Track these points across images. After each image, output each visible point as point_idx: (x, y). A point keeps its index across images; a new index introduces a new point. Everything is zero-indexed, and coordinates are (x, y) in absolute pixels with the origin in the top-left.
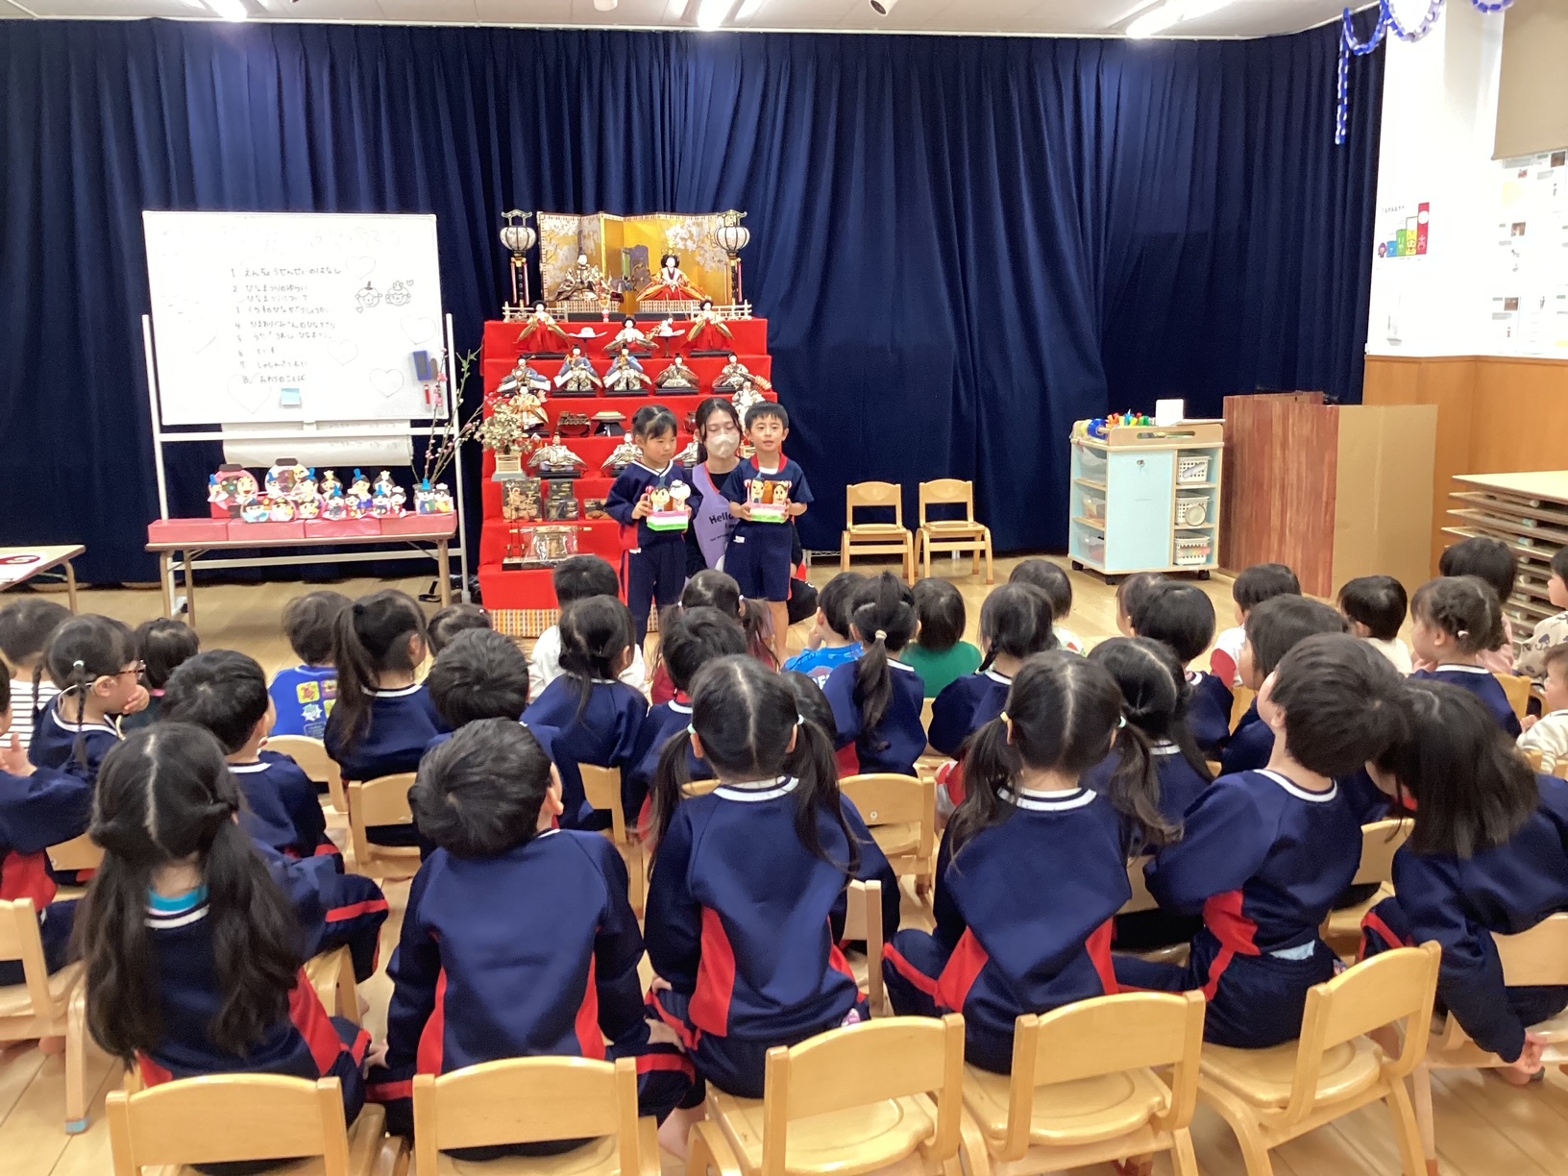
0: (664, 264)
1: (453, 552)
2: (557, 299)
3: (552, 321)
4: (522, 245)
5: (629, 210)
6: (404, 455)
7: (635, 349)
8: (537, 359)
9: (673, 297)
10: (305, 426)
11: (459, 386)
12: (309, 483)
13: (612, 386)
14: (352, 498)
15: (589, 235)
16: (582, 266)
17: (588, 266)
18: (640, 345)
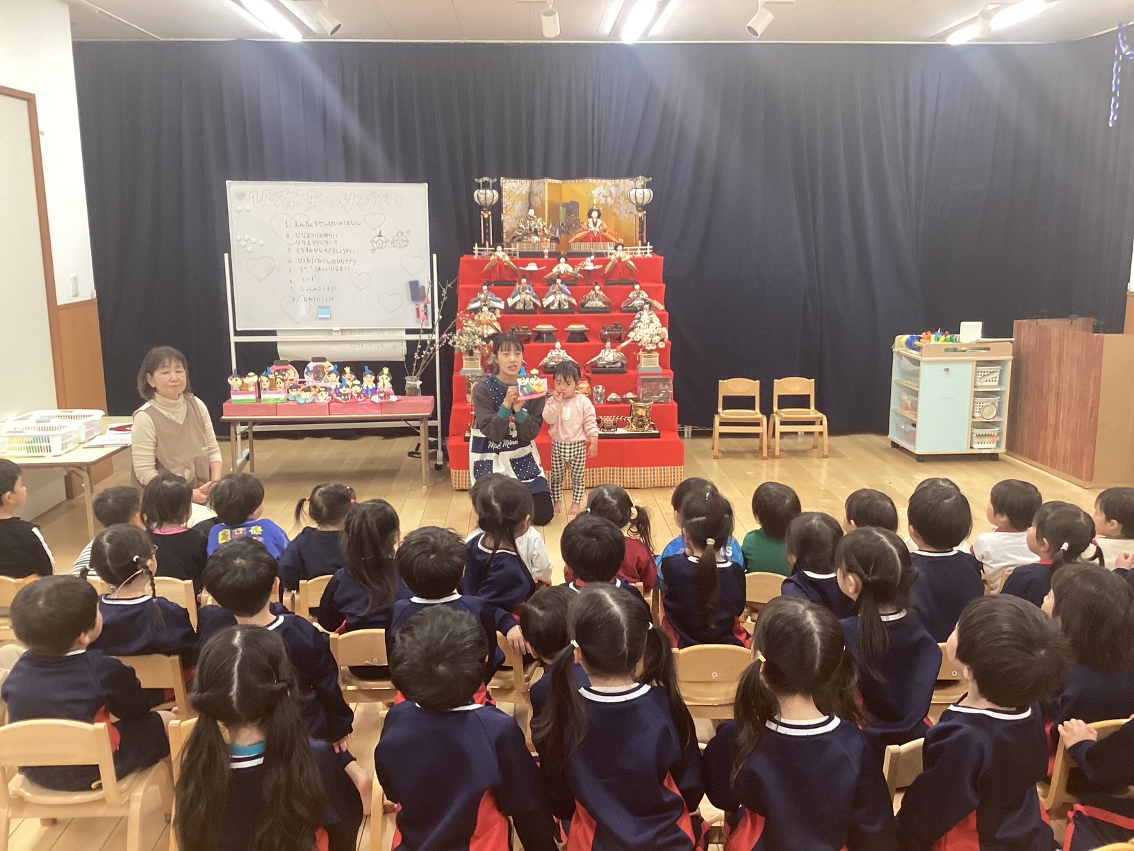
0: (590, 216)
1: (431, 423)
2: (512, 241)
3: (507, 258)
4: (489, 202)
5: (566, 176)
6: (399, 353)
7: (567, 279)
8: (495, 285)
9: (596, 240)
10: (333, 333)
11: (439, 307)
12: (333, 375)
13: (548, 306)
15: (537, 194)
16: (531, 217)
17: (535, 217)
18: (570, 276)
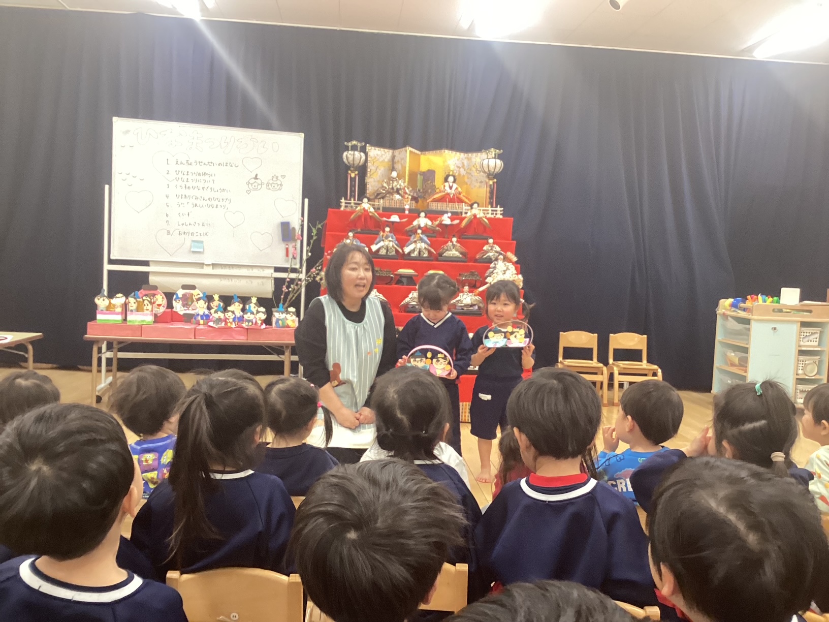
0: (446, 180)
2: (376, 198)
3: (372, 210)
4: (356, 162)
5: (424, 148)
6: (268, 289)
9: (452, 201)
10: (205, 267)
11: (308, 244)
12: (202, 302)
14: (230, 314)
15: (398, 161)
16: (394, 178)
17: (397, 178)
18: (429, 229)
